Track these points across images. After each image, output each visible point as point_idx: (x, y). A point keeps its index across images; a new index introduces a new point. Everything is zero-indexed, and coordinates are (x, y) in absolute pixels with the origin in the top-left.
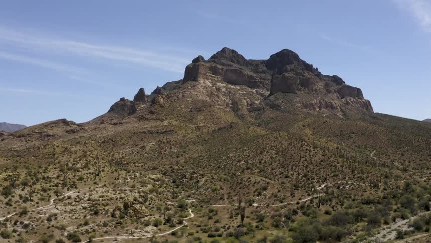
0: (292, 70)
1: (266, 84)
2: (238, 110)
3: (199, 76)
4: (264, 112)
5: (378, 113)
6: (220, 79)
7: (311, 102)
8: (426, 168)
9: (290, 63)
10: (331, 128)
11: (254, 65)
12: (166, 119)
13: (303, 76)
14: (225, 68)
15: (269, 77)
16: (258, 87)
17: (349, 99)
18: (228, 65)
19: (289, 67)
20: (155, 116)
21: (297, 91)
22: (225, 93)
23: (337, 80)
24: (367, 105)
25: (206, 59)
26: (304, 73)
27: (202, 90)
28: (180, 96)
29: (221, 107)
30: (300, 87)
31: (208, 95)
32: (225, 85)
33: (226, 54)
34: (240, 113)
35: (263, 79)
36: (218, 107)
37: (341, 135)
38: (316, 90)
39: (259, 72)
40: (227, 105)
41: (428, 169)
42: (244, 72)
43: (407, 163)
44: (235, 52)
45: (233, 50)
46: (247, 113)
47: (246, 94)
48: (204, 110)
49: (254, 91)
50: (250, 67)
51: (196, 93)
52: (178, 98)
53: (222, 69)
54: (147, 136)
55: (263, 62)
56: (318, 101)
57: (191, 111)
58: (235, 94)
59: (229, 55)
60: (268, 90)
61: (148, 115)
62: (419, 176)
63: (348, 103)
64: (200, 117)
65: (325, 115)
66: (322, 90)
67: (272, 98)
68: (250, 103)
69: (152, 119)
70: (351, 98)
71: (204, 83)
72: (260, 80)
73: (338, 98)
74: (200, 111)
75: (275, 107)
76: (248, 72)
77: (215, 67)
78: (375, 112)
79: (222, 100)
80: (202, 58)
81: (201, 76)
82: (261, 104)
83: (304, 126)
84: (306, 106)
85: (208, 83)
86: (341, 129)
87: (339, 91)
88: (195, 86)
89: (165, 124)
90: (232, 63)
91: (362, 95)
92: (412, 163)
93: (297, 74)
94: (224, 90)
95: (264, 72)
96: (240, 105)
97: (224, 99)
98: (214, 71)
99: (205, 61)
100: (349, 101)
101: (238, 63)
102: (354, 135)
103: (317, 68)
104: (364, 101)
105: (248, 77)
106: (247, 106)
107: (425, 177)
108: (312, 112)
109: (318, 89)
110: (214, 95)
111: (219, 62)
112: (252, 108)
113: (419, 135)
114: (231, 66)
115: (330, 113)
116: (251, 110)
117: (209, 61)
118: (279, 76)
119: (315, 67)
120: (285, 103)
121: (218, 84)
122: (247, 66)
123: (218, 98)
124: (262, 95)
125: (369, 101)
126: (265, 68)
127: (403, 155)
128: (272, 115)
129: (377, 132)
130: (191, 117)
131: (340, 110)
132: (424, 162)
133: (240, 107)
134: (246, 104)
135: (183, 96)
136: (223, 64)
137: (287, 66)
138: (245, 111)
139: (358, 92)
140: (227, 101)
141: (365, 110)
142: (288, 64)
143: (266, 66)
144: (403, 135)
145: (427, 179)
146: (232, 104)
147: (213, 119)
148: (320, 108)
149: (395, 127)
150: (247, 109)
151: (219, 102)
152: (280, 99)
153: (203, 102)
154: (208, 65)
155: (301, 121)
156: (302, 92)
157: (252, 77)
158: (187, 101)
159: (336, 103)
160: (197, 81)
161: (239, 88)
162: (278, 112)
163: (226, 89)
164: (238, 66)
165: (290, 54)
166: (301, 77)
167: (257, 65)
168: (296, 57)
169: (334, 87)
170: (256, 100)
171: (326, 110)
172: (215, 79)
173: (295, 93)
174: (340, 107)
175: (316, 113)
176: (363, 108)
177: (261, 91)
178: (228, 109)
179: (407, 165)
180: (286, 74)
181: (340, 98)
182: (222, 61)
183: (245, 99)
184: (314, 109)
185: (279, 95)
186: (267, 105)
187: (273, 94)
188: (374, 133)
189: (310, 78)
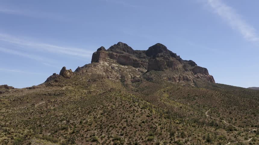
0: (161, 56)
1: (145, 65)
2: (125, 81)
3: (99, 59)
4: (142, 82)
5: (218, 83)
6: (115, 62)
7: (173, 76)
8: (251, 126)
9: (161, 52)
10: (182, 92)
11: (138, 53)
12: (65, 85)
13: (169, 60)
14: (118, 55)
15: (147, 61)
16: (140, 67)
17: (199, 75)
18: (121, 53)
19: (160, 54)
20: (57, 84)
21: (164, 70)
22: (117, 70)
23: (192, 63)
24: (211, 79)
25: (106, 49)
26: (169, 58)
27: (100, 68)
28: (84, 71)
29: (113, 79)
30: (167, 67)
31: (104, 71)
32: (117, 65)
33: (120, 46)
34: (125, 83)
35: (144, 62)
36: (110, 79)
37: (188, 97)
38: (177, 69)
39: (141, 58)
40: (117, 78)
41: (252, 126)
42: (131, 57)
43: (234, 121)
44: (126, 45)
45: (125, 44)
46: (131, 83)
47: (131, 71)
48: (97, 81)
49: (137, 69)
50: (135, 54)
51: (96, 70)
52: (83, 72)
53: (116, 55)
54: (47, 97)
55: (144, 52)
56: (178, 76)
57: (89, 81)
58: (123, 71)
59: (122, 46)
60: (146, 69)
61: (53, 82)
62: (244, 137)
63: (198, 77)
64: (94, 85)
65: (182, 85)
66: (181, 69)
67: (148, 74)
68: (133, 77)
69: (55, 85)
70: (201, 74)
71: (103, 63)
72: (141, 63)
73: (192, 74)
74: (95, 81)
75: (149, 80)
76: (134, 57)
77: (112, 54)
78: (216, 83)
79: (114, 75)
80: (104, 48)
81: (101, 59)
82: (140, 77)
83: (164, 91)
84: (170, 79)
85: (106, 64)
86: (188, 94)
87: (193, 70)
88: (96, 65)
89: (64, 89)
90: (123, 52)
91: (208, 72)
92: (238, 121)
93: (164, 58)
94: (117, 68)
95: (144, 58)
96: (126, 78)
97: (115, 74)
98: (111, 56)
99: (105, 50)
100: (199, 76)
101: (128, 52)
102: (197, 98)
103: (179, 56)
104: (209, 76)
105: (133, 60)
106: (131, 79)
107: (250, 138)
108: (174, 83)
109: (179, 68)
110: (109, 71)
111: (115, 51)
112: (134, 80)
113: (244, 97)
114: (123, 53)
115: (186, 84)
116: (134, 81)
117: (108, 50)
118: (154, 60)
119: (178, 55)
120: (156, 77)
121: (113, 64)
122: (134, 54)
123: (111, 73)
124: (142, 72)
125: (212, 76)
126: (145, 55)
127: (230, 113)
128: (146, 84)
129: (214, 95)
130: (88, 85)
131: (192, 81)
132: (249, 119)
133: (126, 79)
134: (130, 77)
135: (86, 71)
136: (117, 52)
137: (159, 54)
138: (129, 82)
139: (205, 71)
140: (118, 75)
141: (210, 82)
142: (160, 53)
143: (146, 54)
144: (232, 97)
145: (252, 140)
146: (121, 77)
147: (103, 86)
148: (179, 80)
149: (228, 92)
150: (131, 81)
151: (112, 76)
152: (153, 75)
153: (98, 75)
154: (107, 52)
155: (163, 88)
156: (168, 70)
157: (136, 61)
158: (88, 74)
159: (190, 77)
160: (99, 62)
161: (127, 67)
162: (150, 83)
163: (118, 68)
164: (127, 54)
165: (161, 46)
166: (168, 60)
167: (140, 53)
168: (165, 48)
169: (190, 67)
170: (138, 75)
171: (183, 82)
172: (112, 61)
173: (163, 71)
174: (193, 80)
175: (177, 83)
176: (209, 81)
177: (141, 69)
178: (117, 81)
179: (233, 123)
180: (158, 59)
181: (193, 74)
182: (117, 50)
183: (130, 74)
184: (175, 81)
185: (153, 72)
186: (144, 78)
187: (149, 71)
188: (211, 96)
189: (173, 61)
